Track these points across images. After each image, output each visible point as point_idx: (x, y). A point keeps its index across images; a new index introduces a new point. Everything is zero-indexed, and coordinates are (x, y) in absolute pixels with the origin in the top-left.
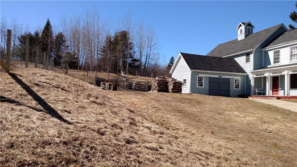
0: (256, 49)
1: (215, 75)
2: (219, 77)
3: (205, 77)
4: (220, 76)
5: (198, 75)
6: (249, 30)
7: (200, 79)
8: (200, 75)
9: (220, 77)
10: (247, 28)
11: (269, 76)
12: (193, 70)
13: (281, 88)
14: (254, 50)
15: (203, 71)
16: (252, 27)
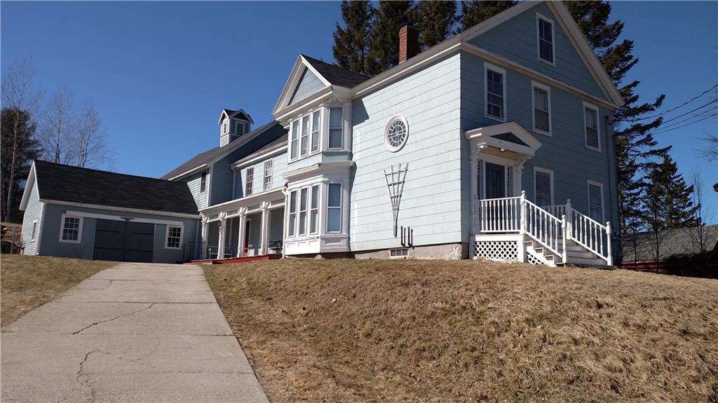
0: (215, 164)
1: (113, 214)
2: (125, 220)
3: (85, 218)
4: (125, 218)
5: (65, 213)
6: (240, 126)
7: (72, 222)
8: (70, 214)
9: (128, 220)
10: (237, 122)
11: (224, 219)
12: (48, 201)
13: (251, 246)
14: (211, 165)
15: (79, 205)
16: (247, 121)
